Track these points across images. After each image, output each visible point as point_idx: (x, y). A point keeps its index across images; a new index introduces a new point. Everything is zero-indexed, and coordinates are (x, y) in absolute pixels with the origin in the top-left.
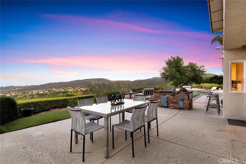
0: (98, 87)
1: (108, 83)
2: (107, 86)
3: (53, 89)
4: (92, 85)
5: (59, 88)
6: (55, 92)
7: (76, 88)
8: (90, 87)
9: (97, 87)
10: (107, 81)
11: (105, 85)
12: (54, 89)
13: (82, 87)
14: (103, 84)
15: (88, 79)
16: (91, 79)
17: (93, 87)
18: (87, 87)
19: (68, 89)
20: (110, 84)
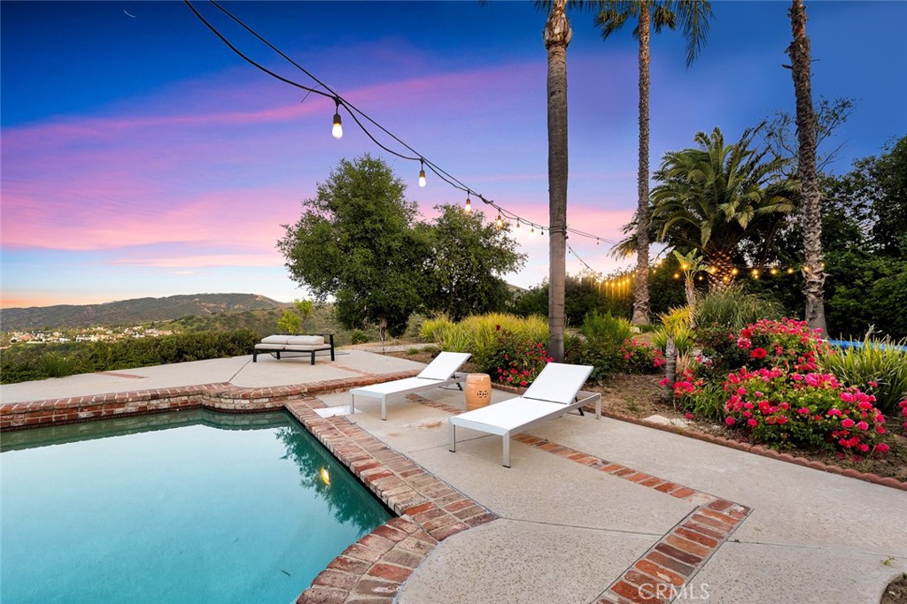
0: (224, 325)
1: (265, 312)
2: (259, 320)
3: (16, 334)
4: (200, 319)
5: (48, 330)
6: (19, 349)
7: (126, 331)
8: (189, 327)
9: (217, 325)
10: (265, 302)
11: (252, 316)
12: (18, 336)
13: (153, 324)
14: (243, 314)
15: (188, 294)
16: (199, 296)
17: (203, 325)
18: (176, 324)
19: (88, 334)
20: (270, 313)
